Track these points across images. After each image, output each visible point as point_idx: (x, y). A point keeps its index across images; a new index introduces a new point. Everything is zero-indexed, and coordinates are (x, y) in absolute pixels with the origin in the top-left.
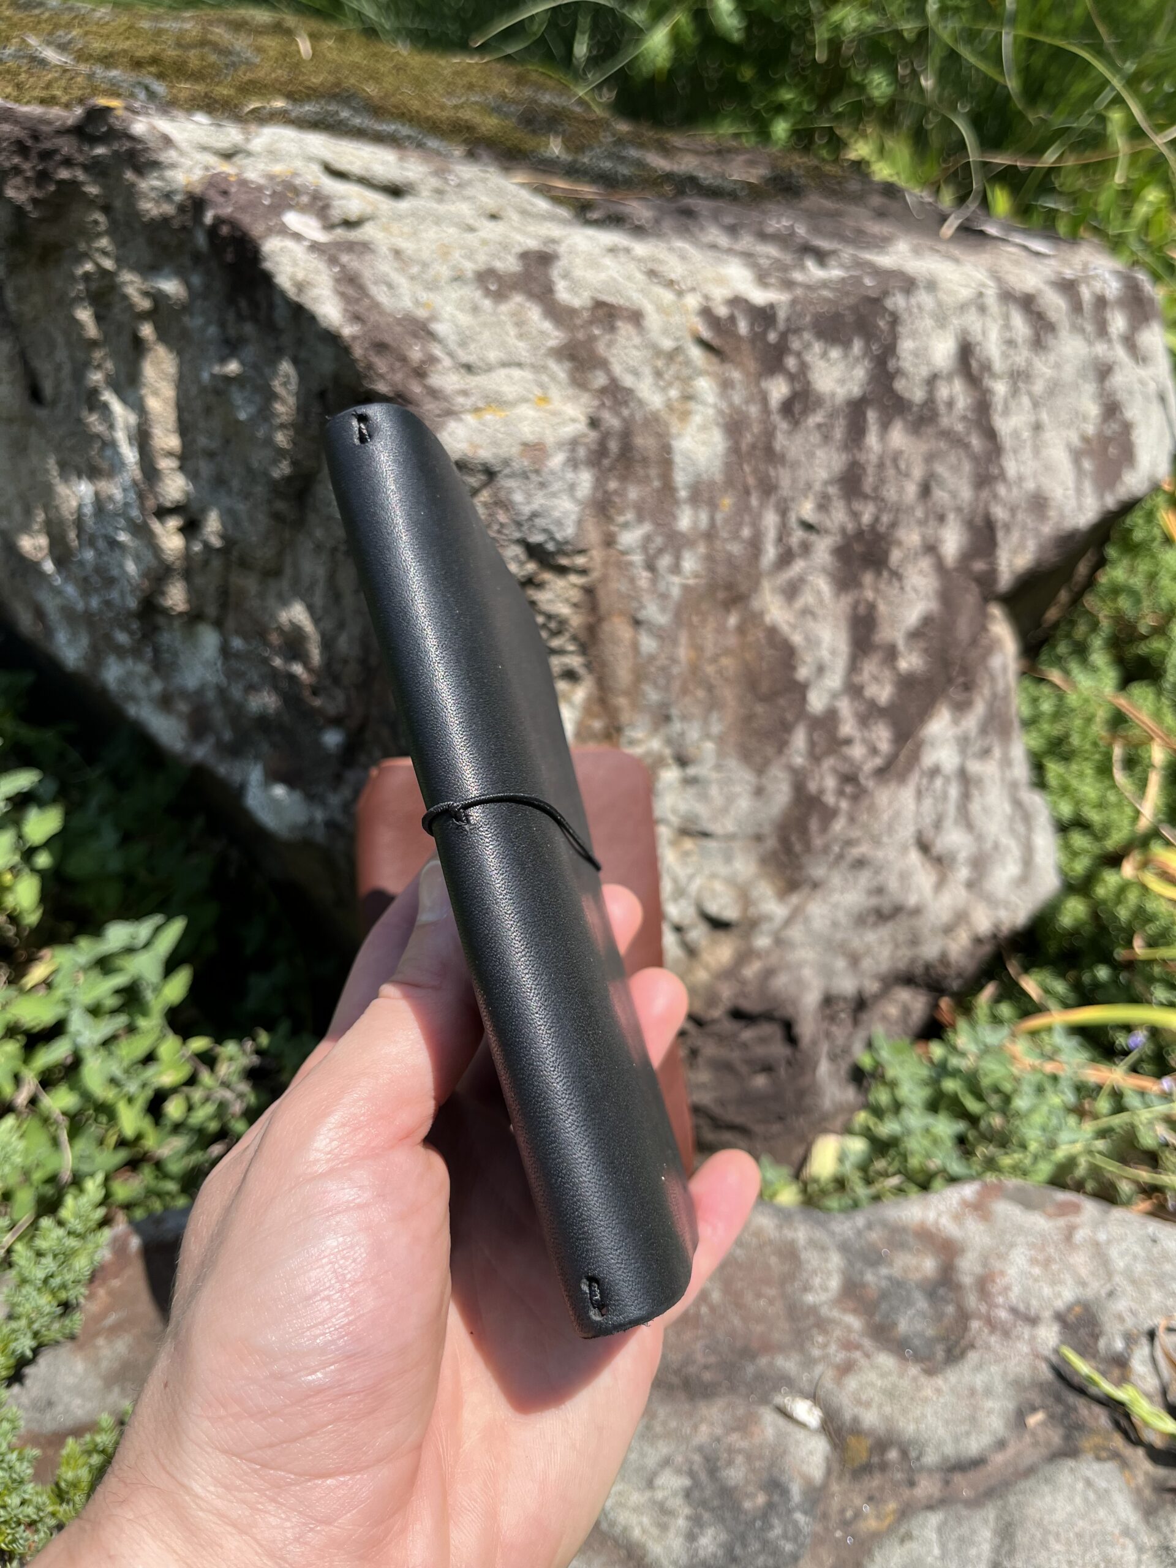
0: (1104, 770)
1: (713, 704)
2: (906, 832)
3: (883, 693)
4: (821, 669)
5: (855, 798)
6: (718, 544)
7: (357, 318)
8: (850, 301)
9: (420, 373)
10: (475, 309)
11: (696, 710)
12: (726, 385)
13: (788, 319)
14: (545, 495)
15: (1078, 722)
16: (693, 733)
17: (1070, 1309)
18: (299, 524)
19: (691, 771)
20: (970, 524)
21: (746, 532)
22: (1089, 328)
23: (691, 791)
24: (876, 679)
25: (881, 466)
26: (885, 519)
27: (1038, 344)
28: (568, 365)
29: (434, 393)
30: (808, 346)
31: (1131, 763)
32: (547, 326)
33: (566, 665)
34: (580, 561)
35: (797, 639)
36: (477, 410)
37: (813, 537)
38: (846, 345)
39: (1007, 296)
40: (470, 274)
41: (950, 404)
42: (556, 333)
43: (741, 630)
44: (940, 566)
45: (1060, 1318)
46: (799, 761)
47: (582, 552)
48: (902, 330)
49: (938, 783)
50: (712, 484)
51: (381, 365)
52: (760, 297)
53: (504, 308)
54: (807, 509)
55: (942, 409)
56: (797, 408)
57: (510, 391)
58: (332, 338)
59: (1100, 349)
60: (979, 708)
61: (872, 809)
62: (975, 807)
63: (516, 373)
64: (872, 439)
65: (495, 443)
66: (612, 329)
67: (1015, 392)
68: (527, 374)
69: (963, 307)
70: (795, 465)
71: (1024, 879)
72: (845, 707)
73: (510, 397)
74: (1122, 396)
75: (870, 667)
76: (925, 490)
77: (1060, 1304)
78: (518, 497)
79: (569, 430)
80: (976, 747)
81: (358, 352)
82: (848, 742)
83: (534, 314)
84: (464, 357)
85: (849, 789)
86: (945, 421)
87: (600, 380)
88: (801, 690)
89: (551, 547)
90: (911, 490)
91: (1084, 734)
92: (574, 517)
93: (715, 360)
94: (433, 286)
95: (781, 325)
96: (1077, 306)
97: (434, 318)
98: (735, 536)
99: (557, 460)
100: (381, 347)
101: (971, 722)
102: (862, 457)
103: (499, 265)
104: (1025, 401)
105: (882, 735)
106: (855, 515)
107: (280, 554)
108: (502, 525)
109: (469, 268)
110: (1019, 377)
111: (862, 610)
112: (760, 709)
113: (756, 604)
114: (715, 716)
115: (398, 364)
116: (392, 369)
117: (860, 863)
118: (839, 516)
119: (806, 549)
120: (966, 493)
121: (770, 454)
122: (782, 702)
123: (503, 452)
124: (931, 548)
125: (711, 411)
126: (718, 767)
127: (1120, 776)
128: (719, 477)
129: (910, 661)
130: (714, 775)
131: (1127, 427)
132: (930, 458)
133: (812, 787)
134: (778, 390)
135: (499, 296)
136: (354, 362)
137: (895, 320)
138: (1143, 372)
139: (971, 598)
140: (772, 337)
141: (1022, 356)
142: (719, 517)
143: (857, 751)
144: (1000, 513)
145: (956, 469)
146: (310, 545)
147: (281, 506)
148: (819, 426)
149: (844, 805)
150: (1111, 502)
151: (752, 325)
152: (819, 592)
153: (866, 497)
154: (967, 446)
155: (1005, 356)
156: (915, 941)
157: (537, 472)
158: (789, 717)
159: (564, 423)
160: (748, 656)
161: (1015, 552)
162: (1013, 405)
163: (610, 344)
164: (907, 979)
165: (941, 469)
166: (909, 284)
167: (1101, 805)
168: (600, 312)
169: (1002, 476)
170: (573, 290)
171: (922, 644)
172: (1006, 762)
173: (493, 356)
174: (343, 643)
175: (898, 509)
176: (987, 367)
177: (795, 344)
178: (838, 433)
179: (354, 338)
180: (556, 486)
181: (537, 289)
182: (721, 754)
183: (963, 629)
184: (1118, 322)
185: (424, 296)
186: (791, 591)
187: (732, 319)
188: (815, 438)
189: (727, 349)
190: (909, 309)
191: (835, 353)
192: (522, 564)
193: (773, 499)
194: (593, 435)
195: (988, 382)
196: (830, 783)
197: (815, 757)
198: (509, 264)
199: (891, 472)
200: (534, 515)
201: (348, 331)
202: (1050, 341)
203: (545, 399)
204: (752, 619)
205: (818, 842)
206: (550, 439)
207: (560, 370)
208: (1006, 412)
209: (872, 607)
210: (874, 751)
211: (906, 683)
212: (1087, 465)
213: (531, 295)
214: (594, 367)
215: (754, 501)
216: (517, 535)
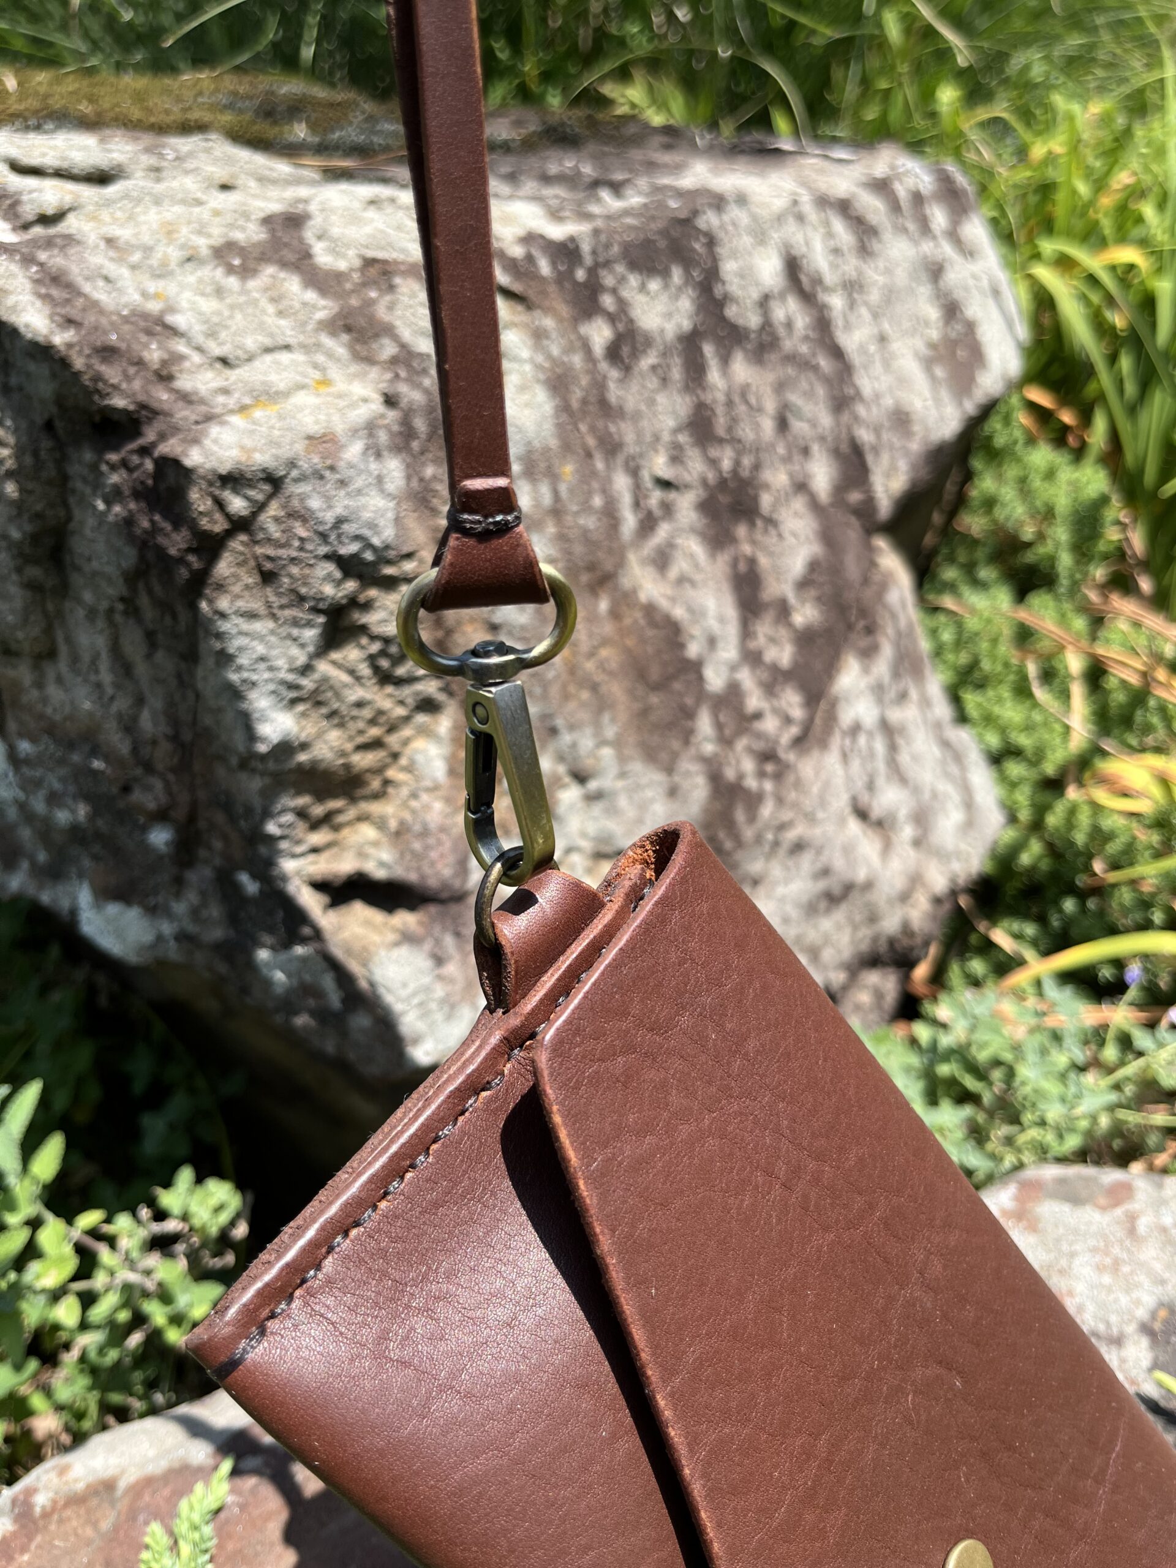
0: (1023, 691)
1: (602, 705)
2: (840, 802)
3: (783, 654)
4: (712, 642)
5: (778, 777)
6: (569, 519)
7: (70, 322)
8: (659, 225)
9: (164, 377)
10: (220, 292)
11: (584, 715)
12: (538, 336)
13: (594, 252)
14: (348, 494)
15: (985, 645)
16: (586, 742)
17: (1154, 1315)
18: (63, 590)
19: (593, 785)
20: (836, 453)
21: (597, 501)
22: (911, 226)
23: (597, 809)
24: (772, 640)
25: (730, 404)
26: (747, 461)
27: (864, 251)
28: (345, 337)
29: (186, 398)
30: (622, 280)
31: (1048, 675)
32: (311, 296)
33: (417, 694)
34: (409, 566)
35: (679, 613)
36: (243, 409)
37: (673, 495)
38: (665, 274)
39: (823, 202)
40: (205, 252)
41: (789, 325)
42: (323, 302)
43: (615, 614)
44: (814, 505)
45: (1146, 1329)
46: (709, 748)
47: (409, 556)
48: (722, 251)
49: (862, 740)
50: (546, 450)
51: (112, 373)
52: (557, 232)
53: (252, 284)
54: (659, 465)
55: (782, 332)
56: (625, 350)
57: (280, 380)
58: (42, 351)
59: (927, 247)
60: (887, 651)
61: (798, 784)
62: (904, 758)
63: (284, 357)
64: (714, 375)
65: (273, 443)
66: (391, 288)
67: (852, 305)
68: (299, 357)
69: (780, 219)
70: (637, 416)
71: (970, 824)
72: (746, 678)
73: (282, 386)
74: (958, 295)
75: (764, 628)
76: (782, 424)
77: (1142, 1313)
78: (315, 503)
79: (361, 414)
80: (892, 694)
81: (78, 363)
82: (758, 716)
83: (293, 284)
84: (217, 351)
85: (770, 768)
86: (788, 345)
87: (388, 349)
88: (695, 668)
89: (369, 556)
90: (768, 425)
91: (993, 658)
92: (390, 515)
93: (520, 308)
94: (162, 273)
95: (588, 260)
96: (895, 206)
97: (171, 309)
98: (586, 508)
99: (354, 451)
100: (108, 352)
101: (882, 666)
102: (708, 398)
103: (239, 236)
104: (864, 311)
105: (792, 701)
106: (714, 463)
107: (49, 630)
108: (302, 539)
109: (202, 244)
110: (853, 287)
111: (742, 567)
112: (654, 699)
113: (625, 582)
114: (606, 718)
115: (132, 370)
116: (128, 378)
117: (798, 847)
118: (696, 467)
119: (668, 509)
120: (826, 420)
121: (606, 409)
122: (677, 686)
123: (286, 452)
124: (801, 487)
125: (527, 368)
126: (622, 775)
127: (1040, 693)
128: (553, 443)
129: (805, 614)
130: (620, 784)
131: (970, 327)
132: (780, 387)
133: (730, 774)
134: (599, 334)
135: (246, 272)
136: (77, 375)
137: (711, 242)
138: (975, 267)
139: (852, 533)
140: (580, 275)
141: (851, 265)
142: (563, 488)
143: (769, 724)
144: (865, 436)
145: (809, 395)
146: (81, 613)
147: (34, 572)
148: (654, 368)
149: (768, 786)
150: (970, 407)
151: (553, 264)
152: (692, 556)
153: (721, 441)
154: (816, 368)
155: (834, 266)
156: (873, 918)
157: (332, 468)
158: (689, 701)
159: (353, 406)
160: (630, 642)
161: (888, 475)
162: (852, 319)
163: (391, 308)
164: (872, 961)
165: (794, 398)
166: (719, 202)
167: (1028, 727)
168: (373, 271)
169: (858, 396)
170: (333, 251)
171: (813, 593)
172: (925, 703)
173: (251, 342)
174: (146, 722)
175: (757, 449)
176: (818, 281)
177: (609, 280)
178: (677, 373)
179: (70, 346)
180: (359, 483)
181: (291, 257)
182: (622, 759)
183: (852, 569)
184: (939, 217)
185: (152, 287)
186: (662, 561)
187: (530, 258)
188: (653, 383)
189: (531, 294)
190: (722, 227)
191: (654, 285)
192: (338, 583)
193: (620, 459)
194: (392, 415)
195: (823, 297)
196: (748, 765)
197: (726, 741)
198: (252, 233)
199: (742, 408)
200: (340, 521)
201: (60, 339)
202: (876, 246)
203: (326, 382)
204: (625, 600)
205: (748, 833)
206: (339, 427)
207: (338, 346)
208: (848, 327)
209: (752, 562)
210: (788, 720)
211: (806, 639)
212: (939, 372)
213: (284, 265)
214: (377, 336)
215: (600, 465)
216: (323, 550)
